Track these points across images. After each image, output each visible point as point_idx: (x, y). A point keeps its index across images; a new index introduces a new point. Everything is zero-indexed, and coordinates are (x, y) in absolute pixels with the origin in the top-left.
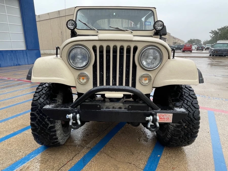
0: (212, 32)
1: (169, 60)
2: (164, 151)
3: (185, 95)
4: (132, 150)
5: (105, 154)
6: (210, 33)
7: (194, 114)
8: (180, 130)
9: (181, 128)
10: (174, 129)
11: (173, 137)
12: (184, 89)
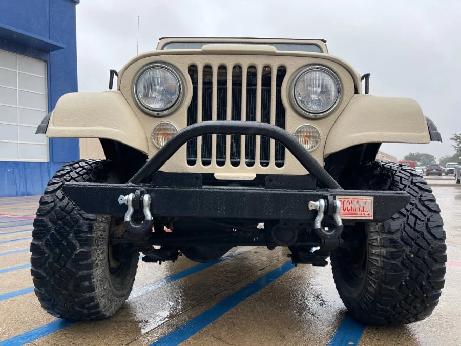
0: (455, 138)
1: (356, 95)
2: (363, 336)
3: (402, 182)
4: (281, 331)
5: (213, 338)
6: (451, 139)
7: (429, 223)
8: (399, 264)
9: (400, 259)
10: (383, 262)
11: (383, 285)
12: (400, 172)
